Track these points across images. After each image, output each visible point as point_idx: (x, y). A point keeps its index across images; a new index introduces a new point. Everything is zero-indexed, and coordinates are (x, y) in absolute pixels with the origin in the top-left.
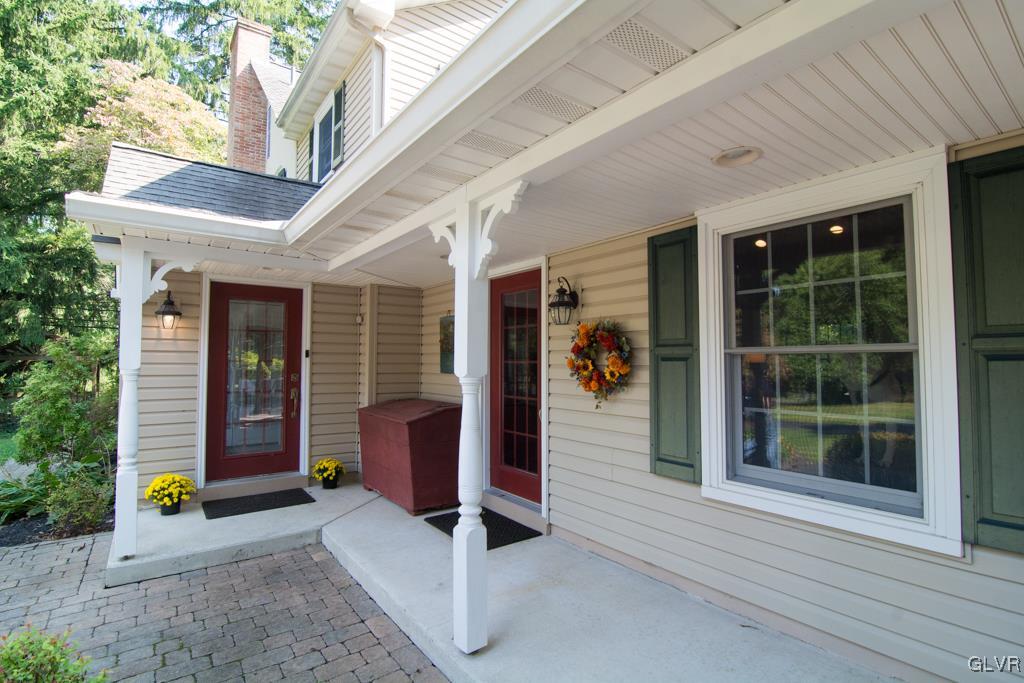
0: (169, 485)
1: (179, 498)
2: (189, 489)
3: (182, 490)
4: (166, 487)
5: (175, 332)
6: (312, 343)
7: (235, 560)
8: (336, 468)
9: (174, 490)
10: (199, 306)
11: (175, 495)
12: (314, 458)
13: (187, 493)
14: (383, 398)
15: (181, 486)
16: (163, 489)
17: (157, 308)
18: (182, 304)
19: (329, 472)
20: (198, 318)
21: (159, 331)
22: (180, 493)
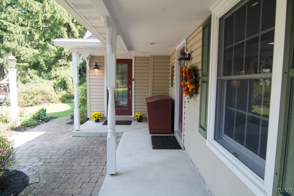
0: (96, 115)
1: (98, 118)
2: (101, 116)
3: (99, 116)
4: (95, 115)
5: (99, 74)
6: (135, 76)
7: (100, 136)
8: (140, 116)
9: (97, 116)
10: (104, 66)
11: (97, 118)
12: (136, 112)
13: (100, 117)
14: (155, 95)
15: (99, 115)
16: (94, 115)
17: (94, 67)
18: (100, 66)
19: (137, 117)
20: (104, 69)
21: (95, 74)
22: (98, 117)
